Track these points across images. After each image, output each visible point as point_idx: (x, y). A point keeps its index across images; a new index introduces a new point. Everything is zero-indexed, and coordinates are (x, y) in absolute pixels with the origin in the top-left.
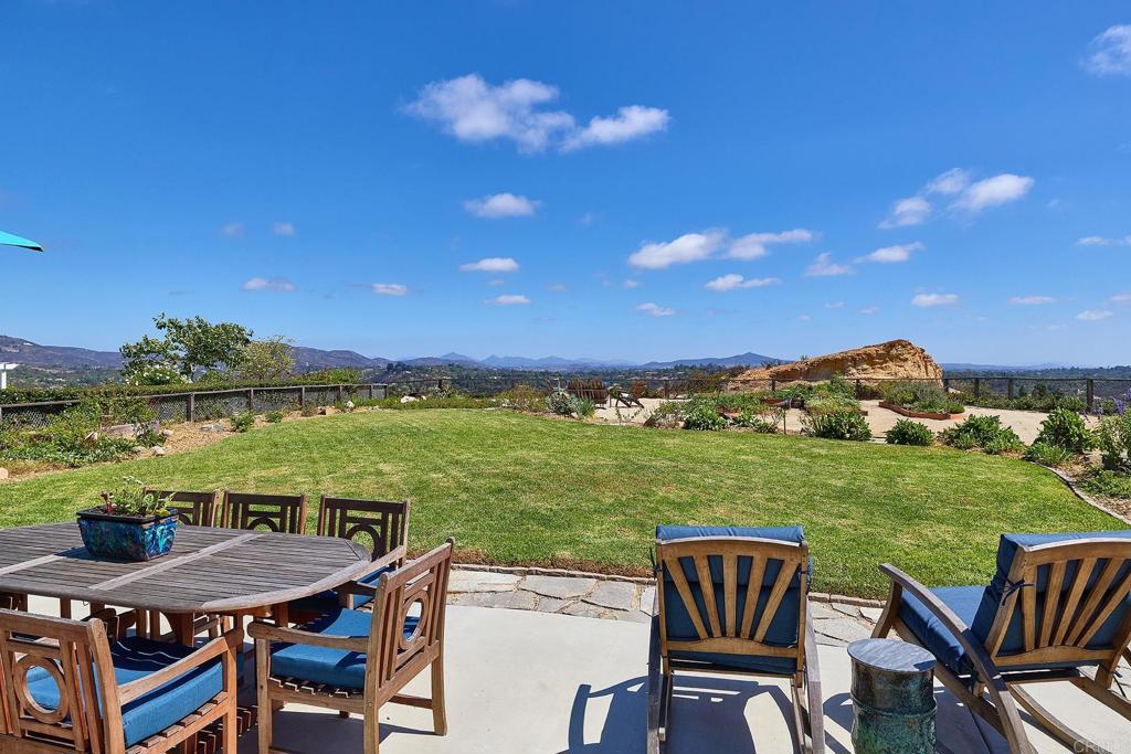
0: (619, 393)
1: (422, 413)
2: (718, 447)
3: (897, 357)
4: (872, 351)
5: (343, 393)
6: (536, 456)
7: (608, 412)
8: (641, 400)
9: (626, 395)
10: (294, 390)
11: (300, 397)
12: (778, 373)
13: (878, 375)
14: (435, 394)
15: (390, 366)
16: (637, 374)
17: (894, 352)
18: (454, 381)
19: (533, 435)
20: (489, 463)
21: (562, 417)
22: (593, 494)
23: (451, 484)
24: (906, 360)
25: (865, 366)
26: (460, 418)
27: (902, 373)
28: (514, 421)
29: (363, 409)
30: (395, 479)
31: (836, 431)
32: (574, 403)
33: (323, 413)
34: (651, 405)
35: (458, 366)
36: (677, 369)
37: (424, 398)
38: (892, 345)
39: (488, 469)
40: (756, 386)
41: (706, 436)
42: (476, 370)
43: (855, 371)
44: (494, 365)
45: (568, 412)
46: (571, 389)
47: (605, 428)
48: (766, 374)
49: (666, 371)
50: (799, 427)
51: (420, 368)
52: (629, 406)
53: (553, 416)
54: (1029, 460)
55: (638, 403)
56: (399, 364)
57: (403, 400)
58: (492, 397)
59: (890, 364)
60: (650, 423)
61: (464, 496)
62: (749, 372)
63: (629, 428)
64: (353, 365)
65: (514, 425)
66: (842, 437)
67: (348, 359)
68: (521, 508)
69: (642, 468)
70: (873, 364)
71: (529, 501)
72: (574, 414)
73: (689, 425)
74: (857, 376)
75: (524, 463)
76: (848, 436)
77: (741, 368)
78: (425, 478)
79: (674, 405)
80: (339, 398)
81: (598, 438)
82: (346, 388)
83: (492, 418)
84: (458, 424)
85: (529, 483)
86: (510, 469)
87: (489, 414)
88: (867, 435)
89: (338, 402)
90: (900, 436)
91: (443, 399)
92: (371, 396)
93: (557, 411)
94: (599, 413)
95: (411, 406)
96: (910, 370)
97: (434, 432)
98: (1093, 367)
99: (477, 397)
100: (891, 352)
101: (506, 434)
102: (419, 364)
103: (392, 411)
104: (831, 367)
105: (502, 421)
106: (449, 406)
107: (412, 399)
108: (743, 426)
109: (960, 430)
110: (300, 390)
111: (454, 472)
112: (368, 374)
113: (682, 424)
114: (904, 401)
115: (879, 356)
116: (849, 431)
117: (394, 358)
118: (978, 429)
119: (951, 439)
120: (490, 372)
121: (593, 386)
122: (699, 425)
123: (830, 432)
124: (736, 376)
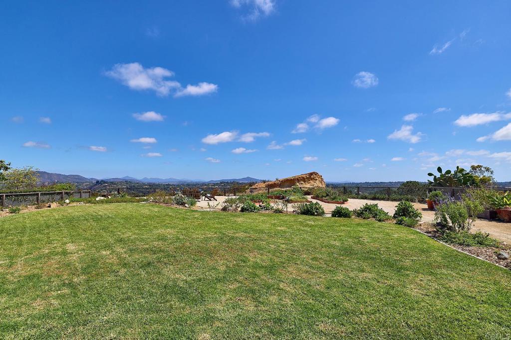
0: (206, 194)
1: (106, 206)
2: (263, 222)
3: (313, 178)
4: (304, 176)
5: (64, 196)
6: (169, 232)
7: (202, 203)
8: (216, 197)
9: (209, 195)
10: (34, 195)
11: (38, 198)
12: (268, 185)
13: (307, 186)
14: (115, 195)
15: (98, 182)
16: (205, 185)
17: (312, 177)
18: (127, 188)
19: (167, 218)
20: (142, 240)
21: (181, 207)
22: (211, 263)
23: (115, 260)
24: (317, 180)
25: (302, 182)
26: (128, 208)
27: (316, 185)
28: (156, 209)
29: (75, 204)
30: (75, 257)
31: (311, 212)
32: (186, 199)
33: (50, 207)
34: (221, 200)
35: (130, 182)
36: (221, 183)
37: (110, 197)
38: (311, 174)
39: (141, 245)
40: (260, 190)
41: (253, 215)
42: (137, 183)
43: (298, 184)
44: (146, 182)
45: (183, 204)
46: (184, 193)
47: (204, 213)
48: (263, 185)
49: (217, 184)
50: (292, 210)
51: (112, 183)
52: (210, 200)
53: (176, 206)
54: (399, 224)
55: (214, 198)
56: (102, 181)
57: (98, 199)
58: (144, 196)
59: (311, 181)
60: (224, 209)
61: (123, 272)
62: (256, 184)
63: (215, 212)
64: (80, 181)
65: (156, 212)
66: (313, 214)
67: (77, 178)
68: (165, 282)
69: (232, 238)
70: (305, 181)
71: (170, 274)
72: (186, 205)
73: (243, 210)
74: (299, 186)
75: (162, 238)
76: (316, 214)
77: (254, 183)
78: (97, 255)
79: (231, 199)
80: (62, 198)
81: (202, 219)
82: (66, 193)
83: (144, 208)
84: (126, 212)
85: (168, 256)
86: (156, 243)
87: (143, 206)
88: (323, 213)
89: (61, 201)
90: (338, 213)
91: (119, 197)
92: (81, 197)
93: (178, 203)
94: (198, 204)
95: (102, 202)
96: (317, 184)
97: (111, 218)
98: (358, 182)
99: (137, 196)
100: (311, 176)
101: (151, 218)
102: (112, 181)
103: (91, 205)
104: (290, 182)
105: (150, 210)
106: (122, 201)
107: (102, 198)
108: (267, 209)
109: (363, 210)
110: (38, 194)
111: (119, 249)
112: (87, 185)
113: (240, 209)
114: (323, 196)
115: (307, 178)
116: (316, 212)
117: (99, 178)
118: (370, 210)
119: (360, 214)
120: (144, 184)
121: (194, 191)
122: (248, 210)
123: (308, 211)
124: (252, 186)
